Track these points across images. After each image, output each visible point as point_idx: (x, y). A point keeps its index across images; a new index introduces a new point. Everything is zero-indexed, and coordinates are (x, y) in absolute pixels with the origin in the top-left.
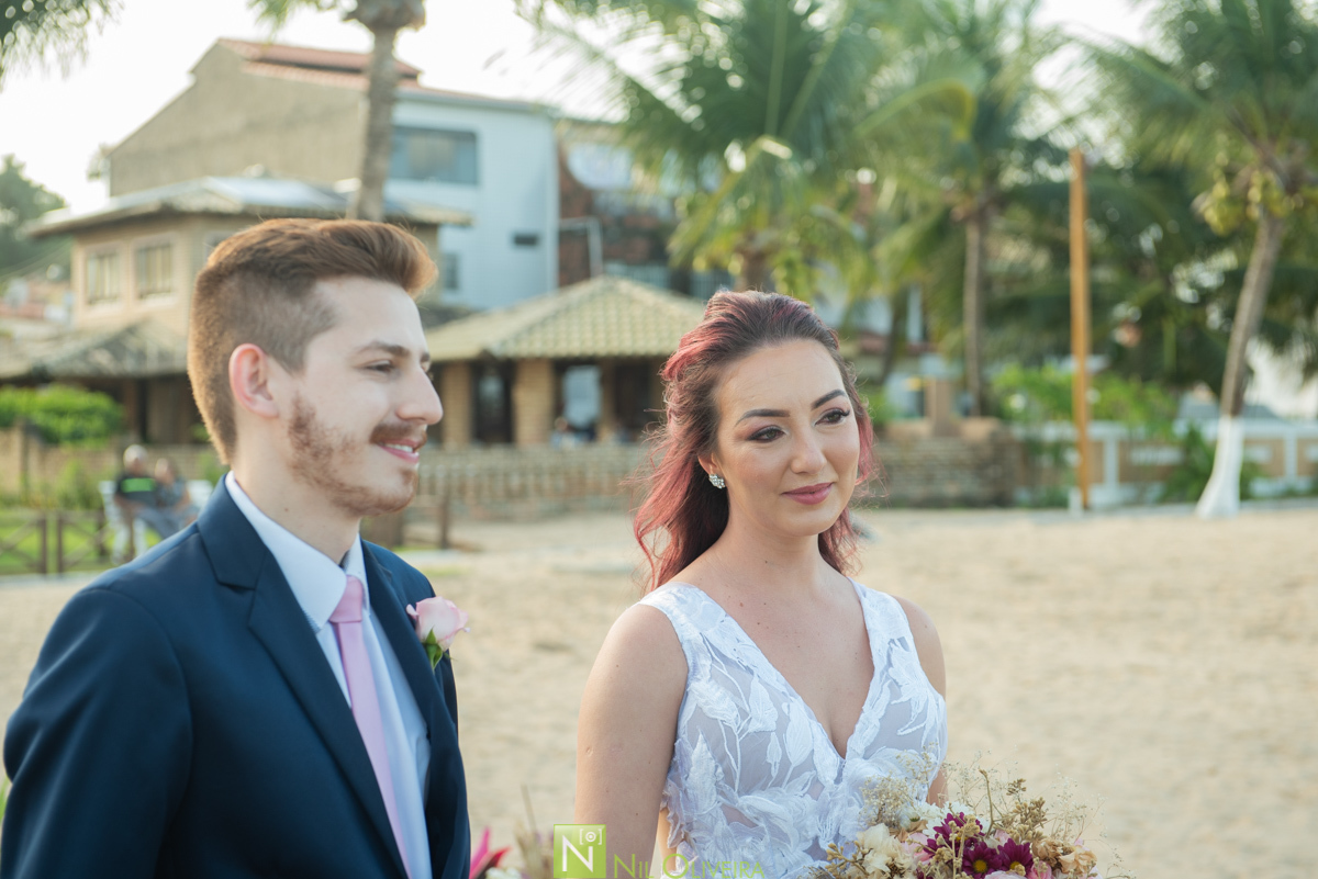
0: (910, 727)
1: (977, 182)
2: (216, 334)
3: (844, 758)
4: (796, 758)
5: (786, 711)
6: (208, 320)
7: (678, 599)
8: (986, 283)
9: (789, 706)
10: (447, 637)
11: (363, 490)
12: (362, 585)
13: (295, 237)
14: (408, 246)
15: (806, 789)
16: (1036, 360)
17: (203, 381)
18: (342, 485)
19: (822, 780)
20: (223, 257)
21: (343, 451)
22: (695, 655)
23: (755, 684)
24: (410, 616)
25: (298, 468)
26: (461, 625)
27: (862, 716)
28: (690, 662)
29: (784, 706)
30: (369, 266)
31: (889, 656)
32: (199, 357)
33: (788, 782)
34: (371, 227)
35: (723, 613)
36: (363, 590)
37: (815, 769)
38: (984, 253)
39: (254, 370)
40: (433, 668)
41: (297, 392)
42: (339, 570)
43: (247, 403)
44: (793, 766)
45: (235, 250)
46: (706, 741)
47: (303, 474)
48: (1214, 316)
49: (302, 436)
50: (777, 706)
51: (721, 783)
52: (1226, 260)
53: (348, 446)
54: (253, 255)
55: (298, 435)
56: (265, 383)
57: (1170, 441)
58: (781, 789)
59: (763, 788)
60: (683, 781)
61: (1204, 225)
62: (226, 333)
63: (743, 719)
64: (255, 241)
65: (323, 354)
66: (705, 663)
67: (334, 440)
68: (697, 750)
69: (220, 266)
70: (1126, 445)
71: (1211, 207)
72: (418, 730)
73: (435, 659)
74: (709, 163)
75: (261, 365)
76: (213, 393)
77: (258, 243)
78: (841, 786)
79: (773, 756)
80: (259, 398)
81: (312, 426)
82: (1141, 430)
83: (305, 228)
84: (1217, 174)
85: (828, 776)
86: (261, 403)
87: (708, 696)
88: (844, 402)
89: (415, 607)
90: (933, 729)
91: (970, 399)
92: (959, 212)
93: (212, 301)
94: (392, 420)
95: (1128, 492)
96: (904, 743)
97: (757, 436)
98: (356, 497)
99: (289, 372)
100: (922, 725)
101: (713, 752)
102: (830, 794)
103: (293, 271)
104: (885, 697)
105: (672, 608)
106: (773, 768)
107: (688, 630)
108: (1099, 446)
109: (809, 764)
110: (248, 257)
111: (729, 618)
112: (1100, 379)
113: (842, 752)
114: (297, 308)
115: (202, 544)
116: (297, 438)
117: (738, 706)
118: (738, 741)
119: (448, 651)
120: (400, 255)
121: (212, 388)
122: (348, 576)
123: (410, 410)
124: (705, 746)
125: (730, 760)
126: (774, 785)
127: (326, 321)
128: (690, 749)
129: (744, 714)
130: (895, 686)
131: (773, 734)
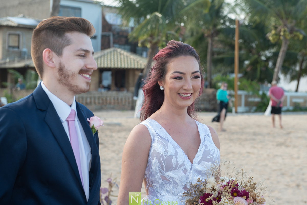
0: (210, 156)
1: (211, 27)
2: (39, 46)
3: (193, 164)
4: (180, 162)
5: (177, 151)
6: (37, 42)
7: (149, 122)
8: (213, 54)
9: (178, 150)
10: (97, 127)
11: (77, 86)
12: (75, 111)
13: (60, 21)
14: (89, 24)
15: (183, 171)
16: (225, 74)
17: (35, 58)
18: (71, 85)
19: (187, 169)
20: (41, 26)
21: (72, 76)
22: (154, 137)
23: (169, 144)
24: (88, 121)
25: (60, 81)
26: (102, 124)
27: (197, 153)
28: (152, 138)
29: (177, 149)
30: (80, 29)
31: (205, 139)
32: (34, 52)
33: (178, 169)
34: (80, 19)
35: (161, 126)
36: (76, 113)
37: (185, 166)
38: (212, 45)
39: (49, 55)
40: (94, 134)
41: (60, 61)
42: (69, 107)
43: (47, 64)
44: (179, 164)
45: (44, 24)
46: (156, 158)
47: (61, 82)
48: (270, 64)
49: (61, 72)
50: (175, 149)
51: (160, 169)
52: (273, 50)
53: (73, 75)
54: (49, 25)
55: (60, 72)
56: (52, 58)
57: (259, 96)
58: (176, 171)
59: (171, 170)
60: (151, 170)
61: (269, 41)
62: (42, 46)
63: (166, 152)
64: (49, 22)
65: (67, 51)
66: (156, 139)
67: (70, 73)
68: (154, 161)
69: (40, 28)
70: (247, 97)
71: (271, 36)
72: (89, 149)
73: (94, 132)
74: (142, 19)
75: (51, 54)
76: (38, 61)
77: (50, 22)
78: (192, 171)
79: (174, 162)
80: (50, 62)
81: (64, 70)
82: (251, 93)
83: (62, 19)
84: (272, 28)
85: (188, 168)
86: (51, 64)
87: (157, 147)
88: (199, 74)
89: (89, 119)
90: (216, 157)
91: (207, 83)
92: (206, 35)
93: (38, 37)
94: (85, 68)
95: (247, 109)
96: (208, 161)
97: (176, 78)
98: (75, 88)
99: (58, 56)
100: (213, 156)
101: (158, 161)
102: (189, 173)
103: (59, 30)
104: (204, 148)
105: (147, 125)
106: (174, 165)
107: (152, 130)
108: (240, 96)
109: (183, 164)
110: (48, 26)
111: (163, 128)
112: (240, 79)
113: (192, 162)
114: (61, 40)
115: (33, 99)
116: (60, 73)
117: (165, 149)
118: (165, 158)
119: (97, 131)
120: (87, 27)
121: (38, 60)
122: (71, 109)
123: (89, 66)
124: (156, 159)
125: (163, 163)
126: (174, 170)
127: (68, 43)
128: (152, 161)
129: (166, 151)
130: (206, 146)
131: (174, 156)
